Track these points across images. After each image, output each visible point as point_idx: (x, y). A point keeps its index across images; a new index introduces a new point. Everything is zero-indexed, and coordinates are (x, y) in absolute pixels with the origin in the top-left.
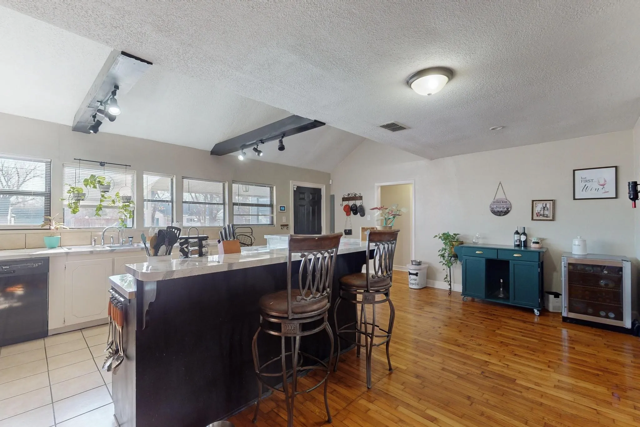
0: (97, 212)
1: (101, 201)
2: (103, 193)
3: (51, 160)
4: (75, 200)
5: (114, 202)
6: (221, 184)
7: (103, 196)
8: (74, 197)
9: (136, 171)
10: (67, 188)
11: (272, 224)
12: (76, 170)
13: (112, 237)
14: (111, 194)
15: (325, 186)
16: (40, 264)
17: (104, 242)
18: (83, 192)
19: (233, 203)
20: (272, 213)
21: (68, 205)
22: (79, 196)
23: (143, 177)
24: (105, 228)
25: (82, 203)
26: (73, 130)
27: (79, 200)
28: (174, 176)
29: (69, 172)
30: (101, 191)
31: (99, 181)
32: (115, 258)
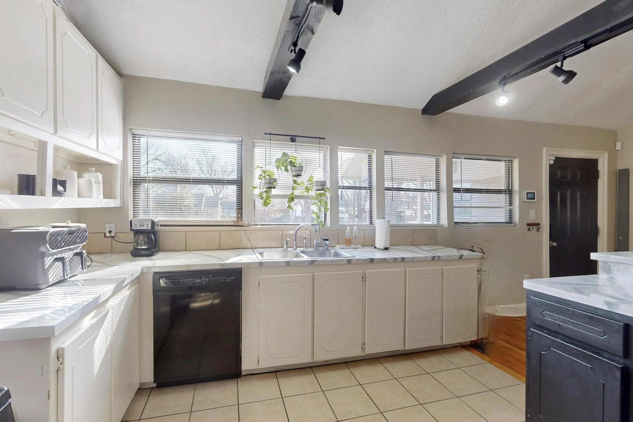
0: (289, 204)
1: (293, 189)
2: (295, 178)
3: (242, 139)
4: (266, 188)
5: (307, 189)
6: (433, 160)
7: (295, 182)
8: (265, 184)
9: (329, 147)
10: (258, 172)
11: (510, 221)
12: (267, 150)
13: (305, 238)
14: (304, 179)
15: (606, 155)
16: (232, 278)
17: (296, 244)
18: (275, 178)
19: (454, 188)
20: (511, 204)
21: (260, 195)
22: (271, 184)
23: (337, 154)
24: (299, 225)
25: (274, 192)
26: (263, 97)
27: (271, 188)
28: (373, 151)
29: (259, 152)
30: (294, 174)
31: (291, 162)
32: (315, 274)
